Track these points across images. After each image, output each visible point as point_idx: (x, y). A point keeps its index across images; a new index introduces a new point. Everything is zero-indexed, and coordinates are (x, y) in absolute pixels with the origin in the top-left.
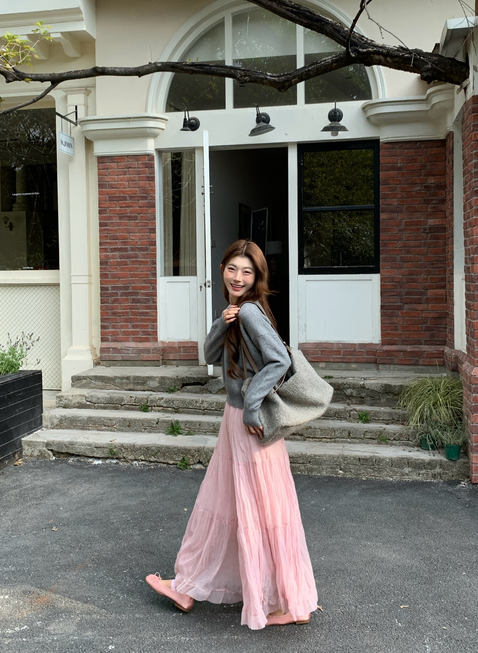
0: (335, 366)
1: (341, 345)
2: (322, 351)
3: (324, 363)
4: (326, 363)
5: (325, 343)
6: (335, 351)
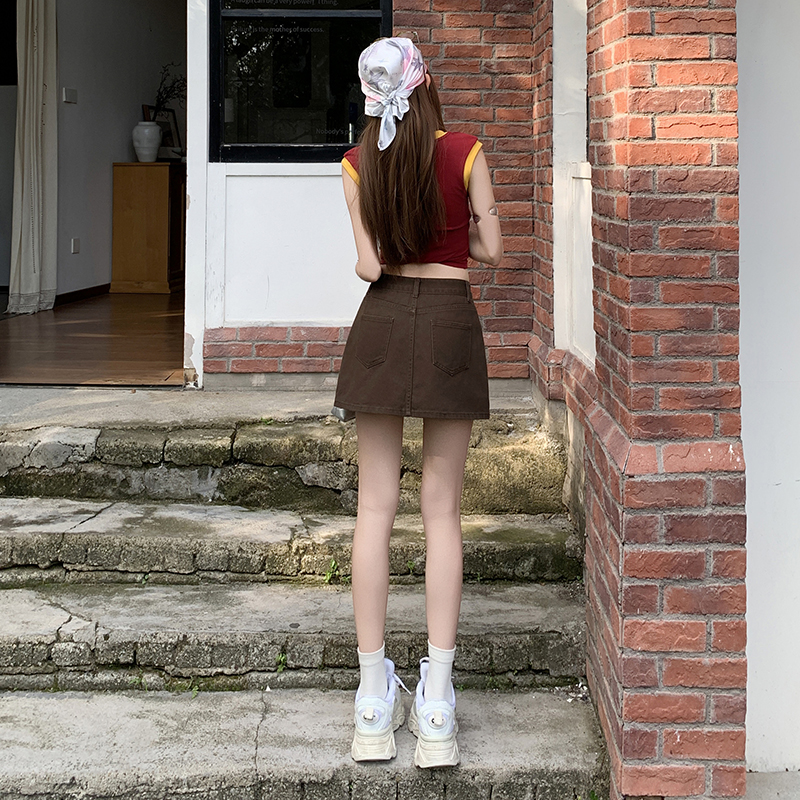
0: (289, 381)
1: (303, 333)
2: (259, 348)
3: (263, 376)
4: (268, 376)
5: (267, 328)
6: (290, 347)
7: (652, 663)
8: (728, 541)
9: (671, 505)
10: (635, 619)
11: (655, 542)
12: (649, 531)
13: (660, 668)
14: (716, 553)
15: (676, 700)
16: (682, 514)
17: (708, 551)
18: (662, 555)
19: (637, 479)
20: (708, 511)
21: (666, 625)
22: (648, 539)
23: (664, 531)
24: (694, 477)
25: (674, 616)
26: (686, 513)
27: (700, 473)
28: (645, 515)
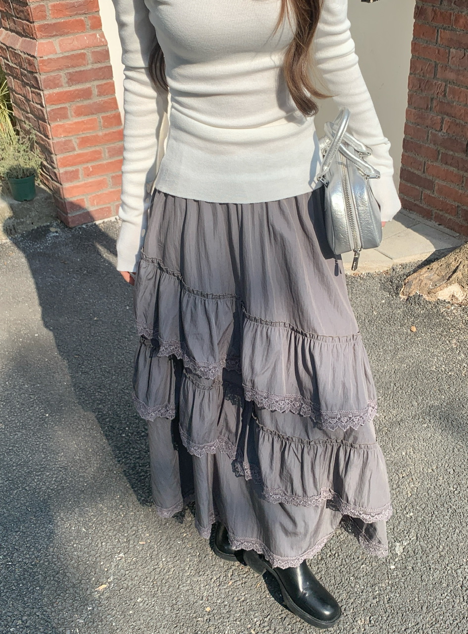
7: (70, 141)
8: (103, 79)
9: (68, 67)
10: (57, 124)
11: (62, 86)
12: (57, 82)
13: (75, 141)
14: (98, 86)
15: (86, 154)
16: (75, 71)
17: (93, 85)
18: (67, 92)
19: (45, 58)
20: (90, 67)
21: (76, 123)
22: (57, 85)
23: (66, 80)
24: (79, 52)
25: (79, 118)
26: (77, 69)
27: (82, 49)
28: (53, 74)
